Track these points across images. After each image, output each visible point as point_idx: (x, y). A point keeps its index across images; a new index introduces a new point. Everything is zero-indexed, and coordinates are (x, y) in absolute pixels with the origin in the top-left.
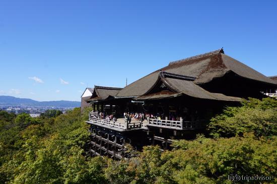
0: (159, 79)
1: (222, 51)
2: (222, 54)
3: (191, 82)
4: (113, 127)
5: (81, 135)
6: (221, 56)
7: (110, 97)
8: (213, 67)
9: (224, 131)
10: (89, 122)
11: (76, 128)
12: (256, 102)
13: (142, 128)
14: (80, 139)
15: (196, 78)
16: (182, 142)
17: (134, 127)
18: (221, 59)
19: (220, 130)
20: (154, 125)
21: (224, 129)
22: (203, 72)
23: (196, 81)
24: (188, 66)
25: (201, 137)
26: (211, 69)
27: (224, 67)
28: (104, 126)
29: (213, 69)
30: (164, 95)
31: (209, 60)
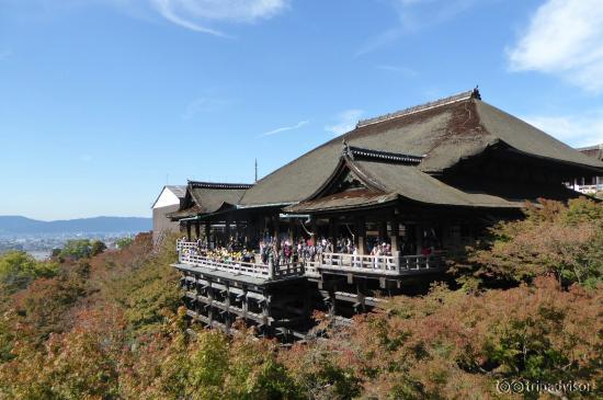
0: (343, 162)
1: (476, 94)
2: (476, 101)
3: (413, 167)
4: (240, 274)
5: (163, 297)
6: (474, 104)
7: (226, 205)
8: (458, 131)
9: (489, 275)
10: (178, 266)
11: (149, 280)
12: (555, 208)
13: (307, 273)
14: (161, 306)
15: (421, 158)
16: (400, 301)
17: (289, 274)
18: (474, 112)
19: (481, 271)
20: (334, 267)
21: (490, 270)
22: (437, 145)
23: (423, 165)
24: (401, 129)
25: (440, 291)
26: (454, 136)
27: (484, 130)
28: (216, 274)
29: (459, 137)
30: (355, 199)
31: (447, 116)
